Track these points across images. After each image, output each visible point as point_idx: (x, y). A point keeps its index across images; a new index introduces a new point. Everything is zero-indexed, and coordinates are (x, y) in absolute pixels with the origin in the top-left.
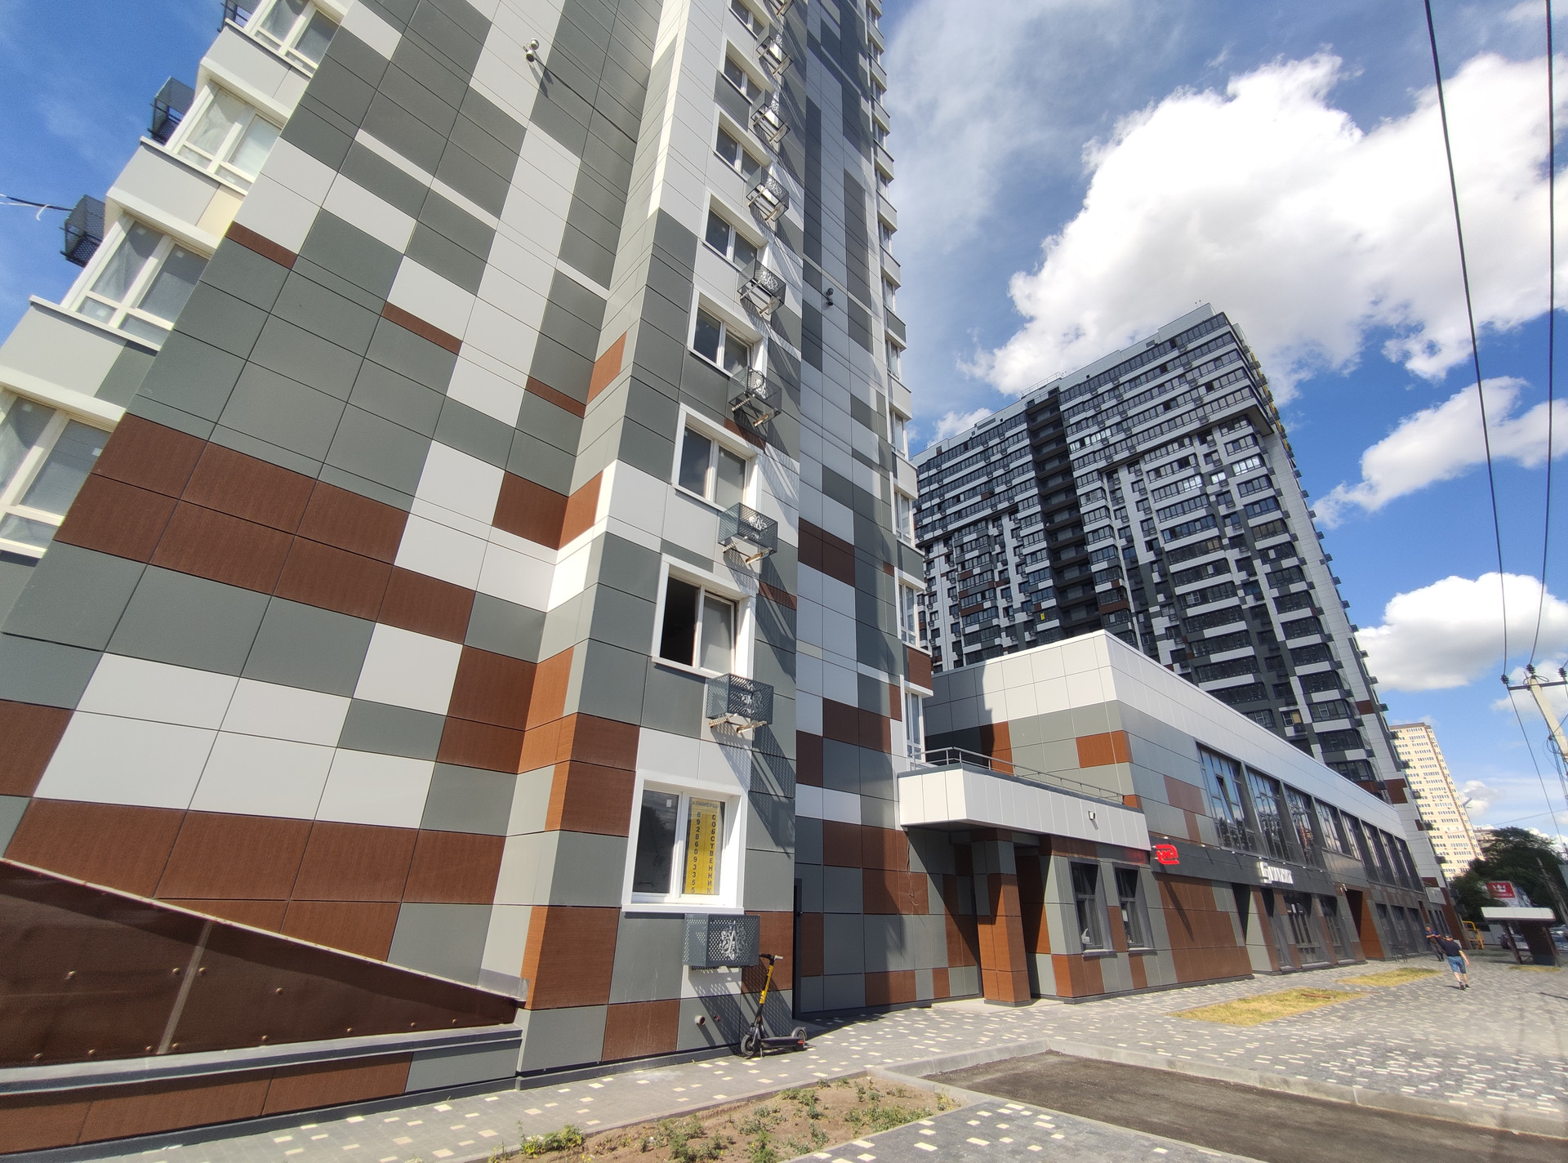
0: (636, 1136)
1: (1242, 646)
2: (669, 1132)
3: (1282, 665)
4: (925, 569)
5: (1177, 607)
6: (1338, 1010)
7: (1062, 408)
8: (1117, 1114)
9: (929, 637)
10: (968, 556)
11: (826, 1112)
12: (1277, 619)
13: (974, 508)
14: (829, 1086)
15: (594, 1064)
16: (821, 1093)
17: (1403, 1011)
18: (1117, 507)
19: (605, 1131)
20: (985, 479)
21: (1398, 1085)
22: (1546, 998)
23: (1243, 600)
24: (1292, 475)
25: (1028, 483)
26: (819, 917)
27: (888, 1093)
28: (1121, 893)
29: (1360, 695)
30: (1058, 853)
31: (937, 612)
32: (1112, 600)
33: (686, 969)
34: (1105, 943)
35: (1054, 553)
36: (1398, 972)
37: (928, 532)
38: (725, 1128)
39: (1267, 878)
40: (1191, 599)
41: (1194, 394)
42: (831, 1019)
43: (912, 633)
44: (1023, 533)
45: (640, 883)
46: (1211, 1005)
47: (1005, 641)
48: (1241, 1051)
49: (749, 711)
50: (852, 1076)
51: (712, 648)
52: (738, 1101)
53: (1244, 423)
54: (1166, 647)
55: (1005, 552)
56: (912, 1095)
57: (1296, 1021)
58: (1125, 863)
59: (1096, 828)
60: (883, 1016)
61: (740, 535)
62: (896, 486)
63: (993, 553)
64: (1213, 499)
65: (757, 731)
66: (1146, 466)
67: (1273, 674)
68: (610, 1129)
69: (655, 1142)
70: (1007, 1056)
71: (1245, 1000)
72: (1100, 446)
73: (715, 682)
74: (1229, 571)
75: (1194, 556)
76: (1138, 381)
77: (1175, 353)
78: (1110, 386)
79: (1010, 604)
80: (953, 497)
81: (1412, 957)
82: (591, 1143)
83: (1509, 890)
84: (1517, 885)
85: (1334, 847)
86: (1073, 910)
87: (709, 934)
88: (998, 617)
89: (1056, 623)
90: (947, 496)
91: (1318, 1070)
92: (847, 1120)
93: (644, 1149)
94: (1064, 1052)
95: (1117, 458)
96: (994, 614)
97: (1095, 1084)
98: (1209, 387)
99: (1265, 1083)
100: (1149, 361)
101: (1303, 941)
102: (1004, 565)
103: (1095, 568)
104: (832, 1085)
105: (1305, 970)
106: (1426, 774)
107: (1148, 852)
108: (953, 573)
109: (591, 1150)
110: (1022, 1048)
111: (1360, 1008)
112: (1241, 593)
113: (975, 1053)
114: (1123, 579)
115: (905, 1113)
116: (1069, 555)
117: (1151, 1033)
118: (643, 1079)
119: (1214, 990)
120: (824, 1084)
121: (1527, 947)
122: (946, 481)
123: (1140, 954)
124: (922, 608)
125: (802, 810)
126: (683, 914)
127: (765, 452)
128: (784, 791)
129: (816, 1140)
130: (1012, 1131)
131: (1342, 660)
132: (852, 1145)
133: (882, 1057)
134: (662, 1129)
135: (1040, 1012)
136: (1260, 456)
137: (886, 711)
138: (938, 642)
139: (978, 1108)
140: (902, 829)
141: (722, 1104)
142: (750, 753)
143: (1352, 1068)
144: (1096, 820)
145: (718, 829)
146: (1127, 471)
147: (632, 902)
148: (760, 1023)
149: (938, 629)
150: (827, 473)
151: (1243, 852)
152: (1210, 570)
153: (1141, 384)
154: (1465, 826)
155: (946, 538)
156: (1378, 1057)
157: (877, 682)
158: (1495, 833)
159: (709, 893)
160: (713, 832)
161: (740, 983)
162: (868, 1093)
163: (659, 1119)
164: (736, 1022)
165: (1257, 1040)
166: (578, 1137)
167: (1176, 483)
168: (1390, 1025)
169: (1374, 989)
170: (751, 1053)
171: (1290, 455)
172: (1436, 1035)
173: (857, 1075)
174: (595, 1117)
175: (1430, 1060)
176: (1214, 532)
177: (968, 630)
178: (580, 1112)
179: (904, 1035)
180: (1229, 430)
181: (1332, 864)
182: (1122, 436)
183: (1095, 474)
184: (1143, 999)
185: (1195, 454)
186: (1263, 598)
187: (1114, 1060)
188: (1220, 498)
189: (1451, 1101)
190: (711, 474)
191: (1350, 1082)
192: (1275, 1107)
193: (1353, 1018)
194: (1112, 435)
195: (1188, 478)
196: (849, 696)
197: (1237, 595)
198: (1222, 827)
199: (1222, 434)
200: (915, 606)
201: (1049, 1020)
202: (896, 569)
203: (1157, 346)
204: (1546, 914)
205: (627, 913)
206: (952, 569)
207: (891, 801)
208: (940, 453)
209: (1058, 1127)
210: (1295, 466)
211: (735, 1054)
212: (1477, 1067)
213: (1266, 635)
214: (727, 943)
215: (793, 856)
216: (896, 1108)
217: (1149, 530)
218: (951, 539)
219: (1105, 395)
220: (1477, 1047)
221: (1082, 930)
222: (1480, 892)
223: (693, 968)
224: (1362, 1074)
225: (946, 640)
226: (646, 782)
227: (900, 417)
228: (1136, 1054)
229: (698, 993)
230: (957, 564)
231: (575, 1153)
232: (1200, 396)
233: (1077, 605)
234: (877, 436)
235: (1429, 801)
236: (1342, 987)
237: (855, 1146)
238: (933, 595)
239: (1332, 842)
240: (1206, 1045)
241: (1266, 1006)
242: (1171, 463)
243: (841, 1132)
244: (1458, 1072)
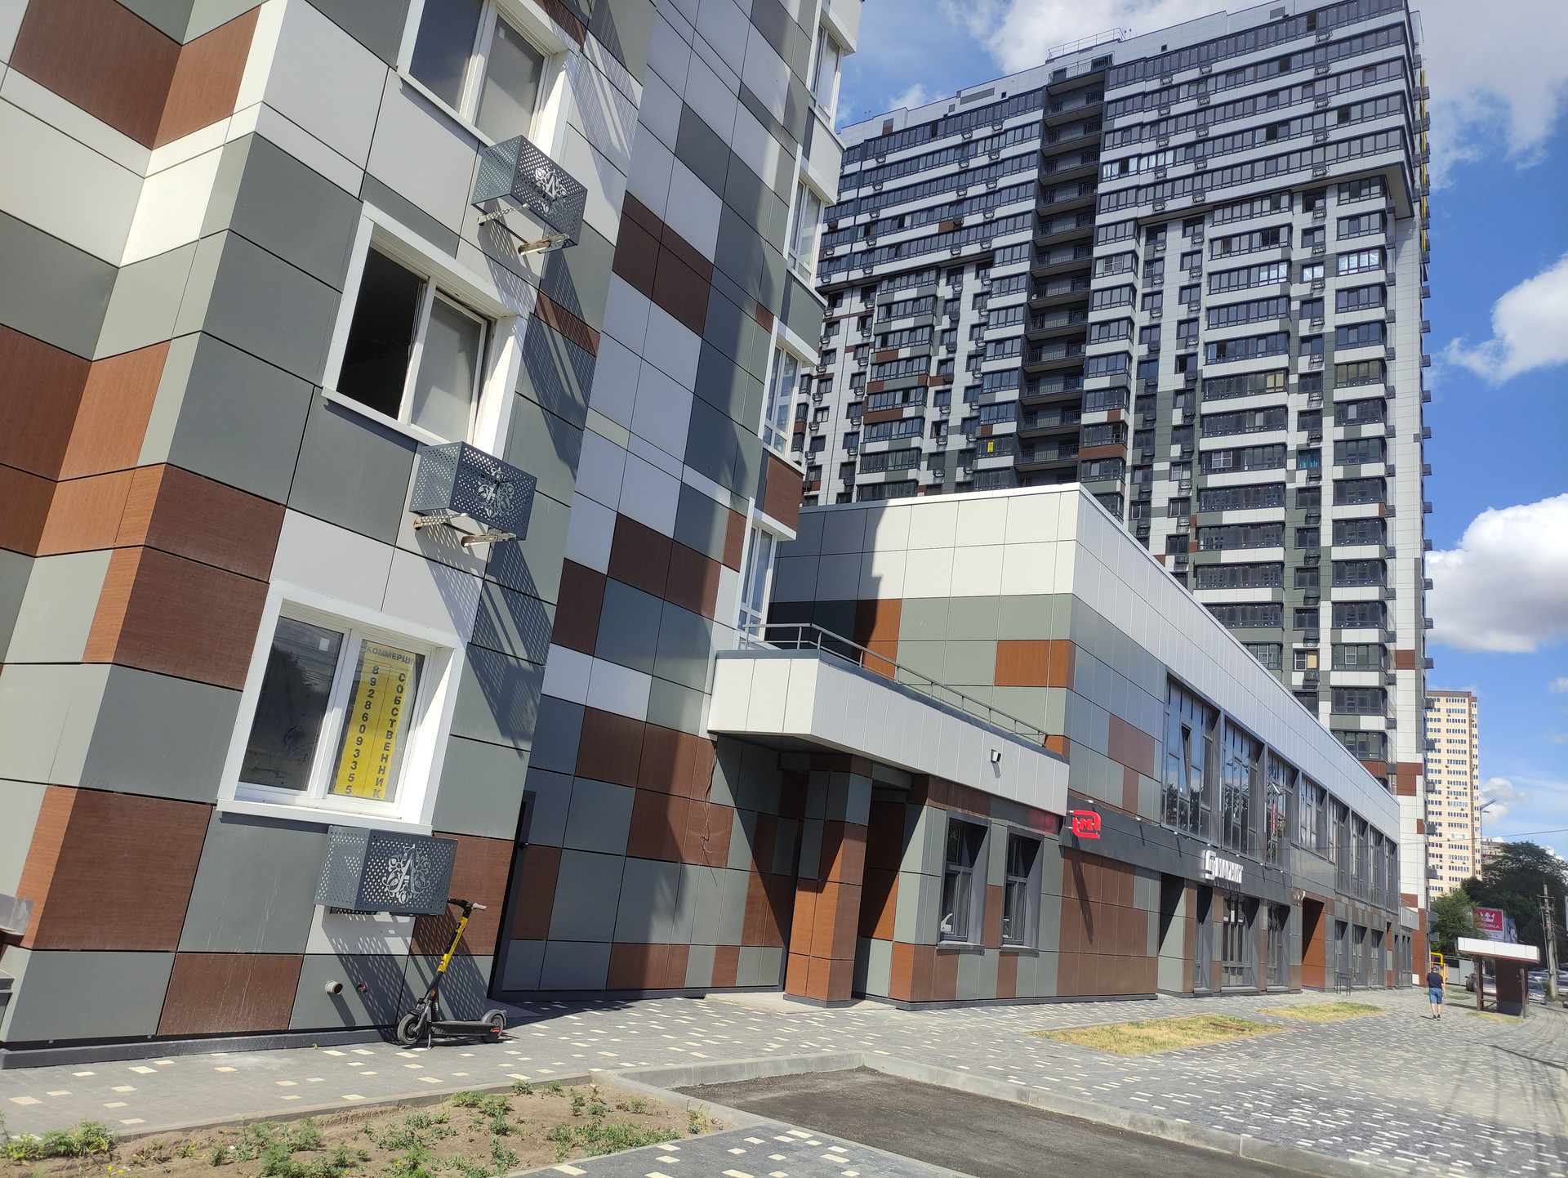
0: (206, 1143)
1: (1269, 545)
2: (262, 1140)
3: (1315, 582)
4: (822, 334)
5: (1196, 468)
6: (1249, 1045)
7: (1109, 96)
8: (936, 1151)
9: (807, 447)
10: (896, 325)
11: (520, 1126)
12: (1330, 512)
13: (923, 244)
14: (531, 1093)
15: (143, 1039)
16: (516, 1101)
17: (1328, 1053)
18: (1148, 290)
19: (154, 1133)
20: (952, 196)
21: (1296, 1137)
22: (1498, 1052)
23: (1292, 476)
24: (1417, 293)
25: (1020, 219)
26: (553, 856)
27: (619, 1107)
28: (1010, 869)
29: (1405, 641)
30: (935, 804)
31: (827, 408)
32: (1101, 441)
33: (320, 911)
34: (971, 935)
35: (1032, 347)
36: (1334, 1007)
37: (839, 271)
38: (356, 1139)
39: (1210, 873)
40: (1219, 461)
41: (1319, 121)
42: (549, 1002)
43: (782, 434)
44: (992, 303)
45: (256, 769)
46: (1092, 1026)
47: (925, 476)
48: (1116, 1085)
49: (489, 513)
50: (566, 1082)
51: (436, 396)
52: (382, 1104)
53: (1376, 189)
54: (1162, 527)
55: (956, 329)
56: (654, 1112)
57: (1194, 1055)
58: (1026, 828)
59: (998, 775)
60: (630, 1004)
61: (516, 198)
62: (803, 172)
63: (937, 328)
64: (1295, 306)
65: (498, 549)
66: (1211, 231)
67: (1301, 593)
68: (162, 1132)
69: (237, 1152)
70: (801, 1071)
71: (1138, 1025)
72: (1149, 178)
73: (434, 453)
74: (1285, 427)
75: (1241, 393)
76: (1240, 77)
77: (1310, 41)
78: (1194, 74)
79: (944, 418)
80: (893, 218)
81: (1358, 990)
82: (125, 1151)
83: (1498, 922)
84: (1509, 916)
85: (1308, 841)
86: (937, 885)
87: (367, 859)
88: (921, 434)
89: (1008, 461)
90: (885, 213)
91: (1205, 1113)
92: (550, 1139)
93: (218, 1162)
94: (882, 1071)
95: (1171, 205)
96: (916, 429)
97: (916, 1114)
98: (1344, 114)
99: (1135, 1125)
100: (1267, 45)
101: (1232, 959)
102: (949, 352)
103: (1089, 384)
104: (535, 1092)
105: (1223, 994)
106: (1450, 761)
107: (1060, 819)
108: (866, 348)
109: (124, 1159)
110: (824, 1061)
111: (1277, 1045)
112: (1292, 464)
113: (756, 1063)
114: (1127, 409)
115: (640, 1135)
116: (1054, 356)
117: (1004, 1056)
118: (225, 1065)
119: (1102, 1010)
120: (523, 1089)
121: (1494, 991)
122: (888, 186)
123: (1016, 953)
124: (804, 398)
125: (553, 685)
126: (328, 825)
127: (582, 50)
128: (528, 651)
129: (499, 1161)
130: (789, 1165)
131: (1397, 587)
132: (552, 1170)
133: (618, 1059)
134: (251, 1136)
135: (860, 1016)
136: (1382, 250)
137: (716, 551)
138: (820, 458)
139: (747, 1133)
140: (707, 736)
141: (355, 1107)
142: (479, 582)
143: (1247, 1113)
144: (1000, 764)
145: (406, 698)
146: (1180, 232)
147: (237, 798)
148: (434, 999)
149: (823, 437)
150: (690, 118)
151: (1188, 833)
152: (1259, 419)
153: (1244, 83)
154: (1473, 834)
155: (867, 288)
156: (1282, 1103)
157: (713, 502)
158: (1506, 847)
159: (376, 796)
160: (397, 701)
161: (409, 939)
162: (589, 1105)
163: (246, 1123)
164: (394, 995)
165: (1139, 1074)
166: (103, 1140)
167: (1249, 268)
168: (1307, 1068)
169: (1300, 1023)
170: (413, 1040)
171: (1425, 260)
172: (1357, 1084)
173: (577, 1081)
174: (136, 1115)
175: (1341, 1112)
176: (1281, 361)
177: (871, 447)
178: (110, 1105)
179: (657, 1033)
180: (1351, 197)
181: (1298, 864)
182: (1189, 169)
183: (1130, 225)
184: (1005, 1013)
185: (1290, 226)
186: (1319, 478)
187: (948, 1085)
188: (1308, 307)
189: (1351, 1160)
190: (476, 67)
191: (1238, 1130)
192: (1141, 1154)
193: (1265, 1056)
194: (1174, 164)
195: (1268, 264)
196: (662, 519)
197: (1285, 466)
198: (1170, 798)
199: (1339, 201)
200: (796, 389)
201: (868, 1028)
202: (776, 320)
203: (1287, 19)
204: (1530, 953)
205: (224, 813)
206: (865, 341)
207: (702, 692)
208: (888, 133)
209: (852, 1162)
210: (1426, 280)
211: (386, 1040)
212: (1393, 1123)
213: (1308, 535)
214: (396, 877)
215: (527, 755)
216: (627, 1126)
217: (1187, 338)
218: (875, 291)
219: (1182, 88)
220: (1401, 1101)
221: (944, 914)
222: (1461, 919)
223: (332, 910)
224: (1256, 1123)
225: (832, 457)
226: (286, 603)
227: (834, 43)
228: (978, 1080)
229: (335, 947)
230: (876, 335)
231: (95, 1162)
232: (1325, 127)
233: (1046, 440)
234: (788, 70)
235: (1442, 798)
236: (1263, 1019)
237: (559, 1172)
238: (826, 379)
239: (1307, 837)
240: (1073, 1075)
241: (1162, 1034)
242: (1251, 233)
243: (540, 1154)
244: (1370, 1126)
